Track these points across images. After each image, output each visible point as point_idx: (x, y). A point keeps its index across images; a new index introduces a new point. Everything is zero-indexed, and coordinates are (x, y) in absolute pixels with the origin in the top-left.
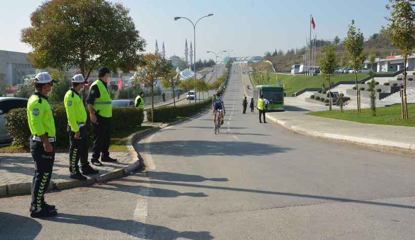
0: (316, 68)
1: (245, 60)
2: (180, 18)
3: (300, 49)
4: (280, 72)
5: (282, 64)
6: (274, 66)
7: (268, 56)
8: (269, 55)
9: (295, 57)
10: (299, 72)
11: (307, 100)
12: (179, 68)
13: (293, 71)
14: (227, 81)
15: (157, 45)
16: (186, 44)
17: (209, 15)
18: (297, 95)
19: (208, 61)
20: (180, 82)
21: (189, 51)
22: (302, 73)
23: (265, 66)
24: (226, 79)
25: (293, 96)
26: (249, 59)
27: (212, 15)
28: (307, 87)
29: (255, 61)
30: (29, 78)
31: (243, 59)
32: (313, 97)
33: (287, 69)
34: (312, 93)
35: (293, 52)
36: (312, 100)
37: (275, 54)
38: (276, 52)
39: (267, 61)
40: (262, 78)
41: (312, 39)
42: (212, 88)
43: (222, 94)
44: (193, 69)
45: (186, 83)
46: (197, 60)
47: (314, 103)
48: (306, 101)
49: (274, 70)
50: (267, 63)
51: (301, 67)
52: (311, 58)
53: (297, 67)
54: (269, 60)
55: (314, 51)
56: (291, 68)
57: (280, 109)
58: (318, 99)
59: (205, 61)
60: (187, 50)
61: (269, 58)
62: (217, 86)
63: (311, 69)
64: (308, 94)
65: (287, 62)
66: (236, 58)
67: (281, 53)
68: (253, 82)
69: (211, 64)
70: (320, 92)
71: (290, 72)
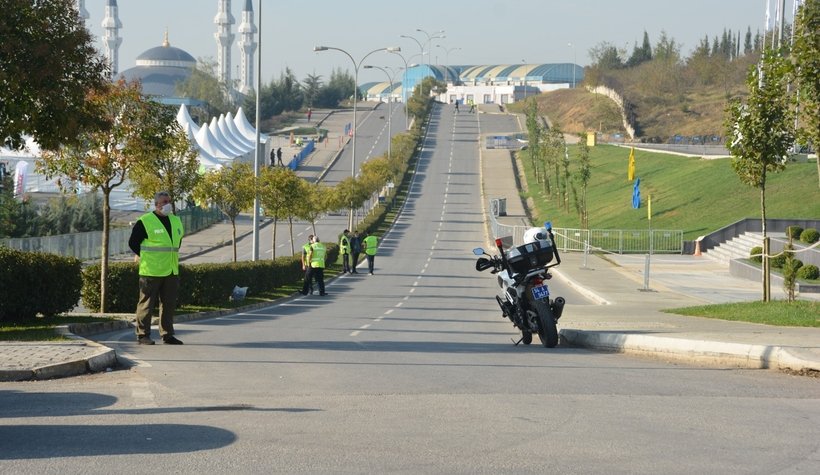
1: (500, 81)
4: (658, 140)
5: (666, 103)
6: (631, 109)
7: (609, 68)
8: (611, 59)
11: (737, 268)
12: (189, 108)
14: (407, 177)
18: (706, 245)
19: (325, 81)
20: (198, 178)
23: (589, 112)
24: (404, 167)
25: (688, 249)
29: (547, 88)
35: (726, 46)
36: (756, 267)
37: (643, 55)
38: (646, 45)
39: (602, 90)
40: (562, 169)
42: (336, 206)
44: (250, 118)
45: (223, 180)
48: (733, 274)
49: (631, 131)
50: (598, 97)
54: (611, 84)
59: (313, 81)
60: (227, 22)
61: (611, 74)
62: (359, 198)
66: (458, 70)
67: (668, 53)
68: (524, 183)
69: (336, 96)
70: (795, 235)
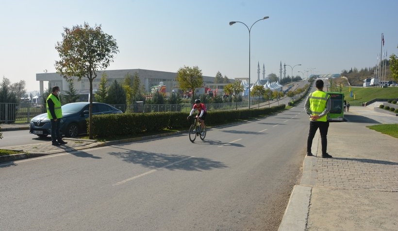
0: (386, 82)
1: (326, 77)
2: (235, 22)
3: (373, 67)
4: (354, 86)
5: (356, 79)
6: (349, 80)
7: (345, 73)
9: (367, 74)
10: (370, 85)
11: (376, 109)
13: (365, 84)
15: (259, 66)
16: (281, 65)
17: (265, 18)
18: (367, 105)
21: (283, 70)
22: (373, 86)
23: (341, 81)
25: (363, 105)
26: (330, 76)
27: (268, 17)
28: (377, 98)
29: (334, 78)
30: (154, 88)
31: (325, 76)
32: (382, 107)
33: (360, 83)
34: (382, 103)
35: (366, 70)
36: (382, 110)
37: (351, 71)
39: (344, 77)
41: (383, 59)
43: (300, 102)
44: (280, 83)
46: (286, 76)
47: (384, 112)
48: (375, 111)
49: (349, 84)
51: (372, 81)
52: (381, 75)
53: (369, 80)
54: (345, 76)
55: (384, 69)
56: (363, 82)
57: (338, 119)
58: (388, 108)
59: (293, 77)
60: (281, 69)
63: (381, 83)
64: (378, 104)
65: (361, 78)
66: (319, 75)
67: (356, 71)
69: (298, 79)
70: (390, 102)
71: (362, 85)
